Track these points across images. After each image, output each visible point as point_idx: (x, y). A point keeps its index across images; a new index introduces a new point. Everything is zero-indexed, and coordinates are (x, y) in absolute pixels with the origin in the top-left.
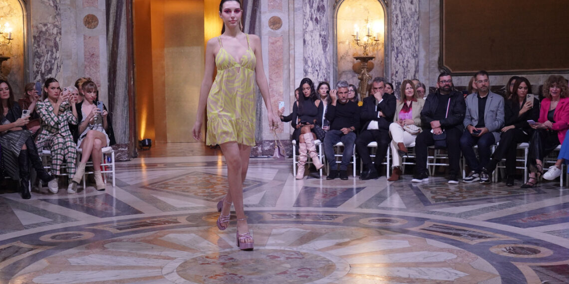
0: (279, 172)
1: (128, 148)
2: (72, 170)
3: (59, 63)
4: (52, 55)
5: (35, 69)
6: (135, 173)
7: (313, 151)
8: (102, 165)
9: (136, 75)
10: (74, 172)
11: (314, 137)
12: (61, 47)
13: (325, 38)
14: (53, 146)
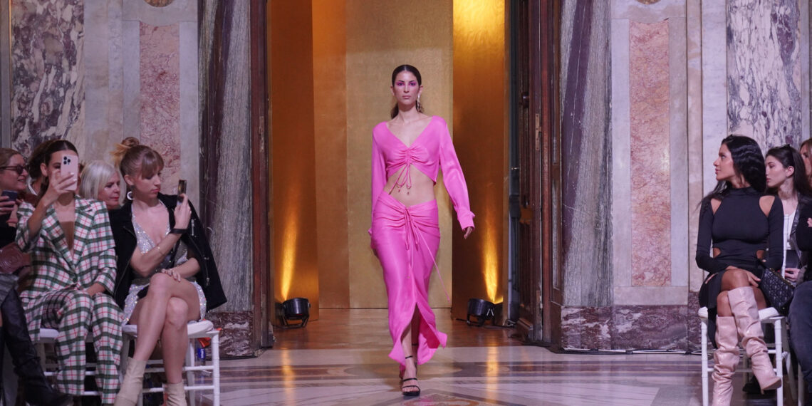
0: (658, 396)
1: (251, 324)
2: (111, 381)
3: (75, 97)
4: (58, 76)
5: (16, 113)
6: (265, 390)
7: (755, 339)
8: (188, 368)
9: (271, 127)
10: (115, 387)
11: (757, 299)
12: (82, 54)
13: (786, 25)
14: (63, 315)
